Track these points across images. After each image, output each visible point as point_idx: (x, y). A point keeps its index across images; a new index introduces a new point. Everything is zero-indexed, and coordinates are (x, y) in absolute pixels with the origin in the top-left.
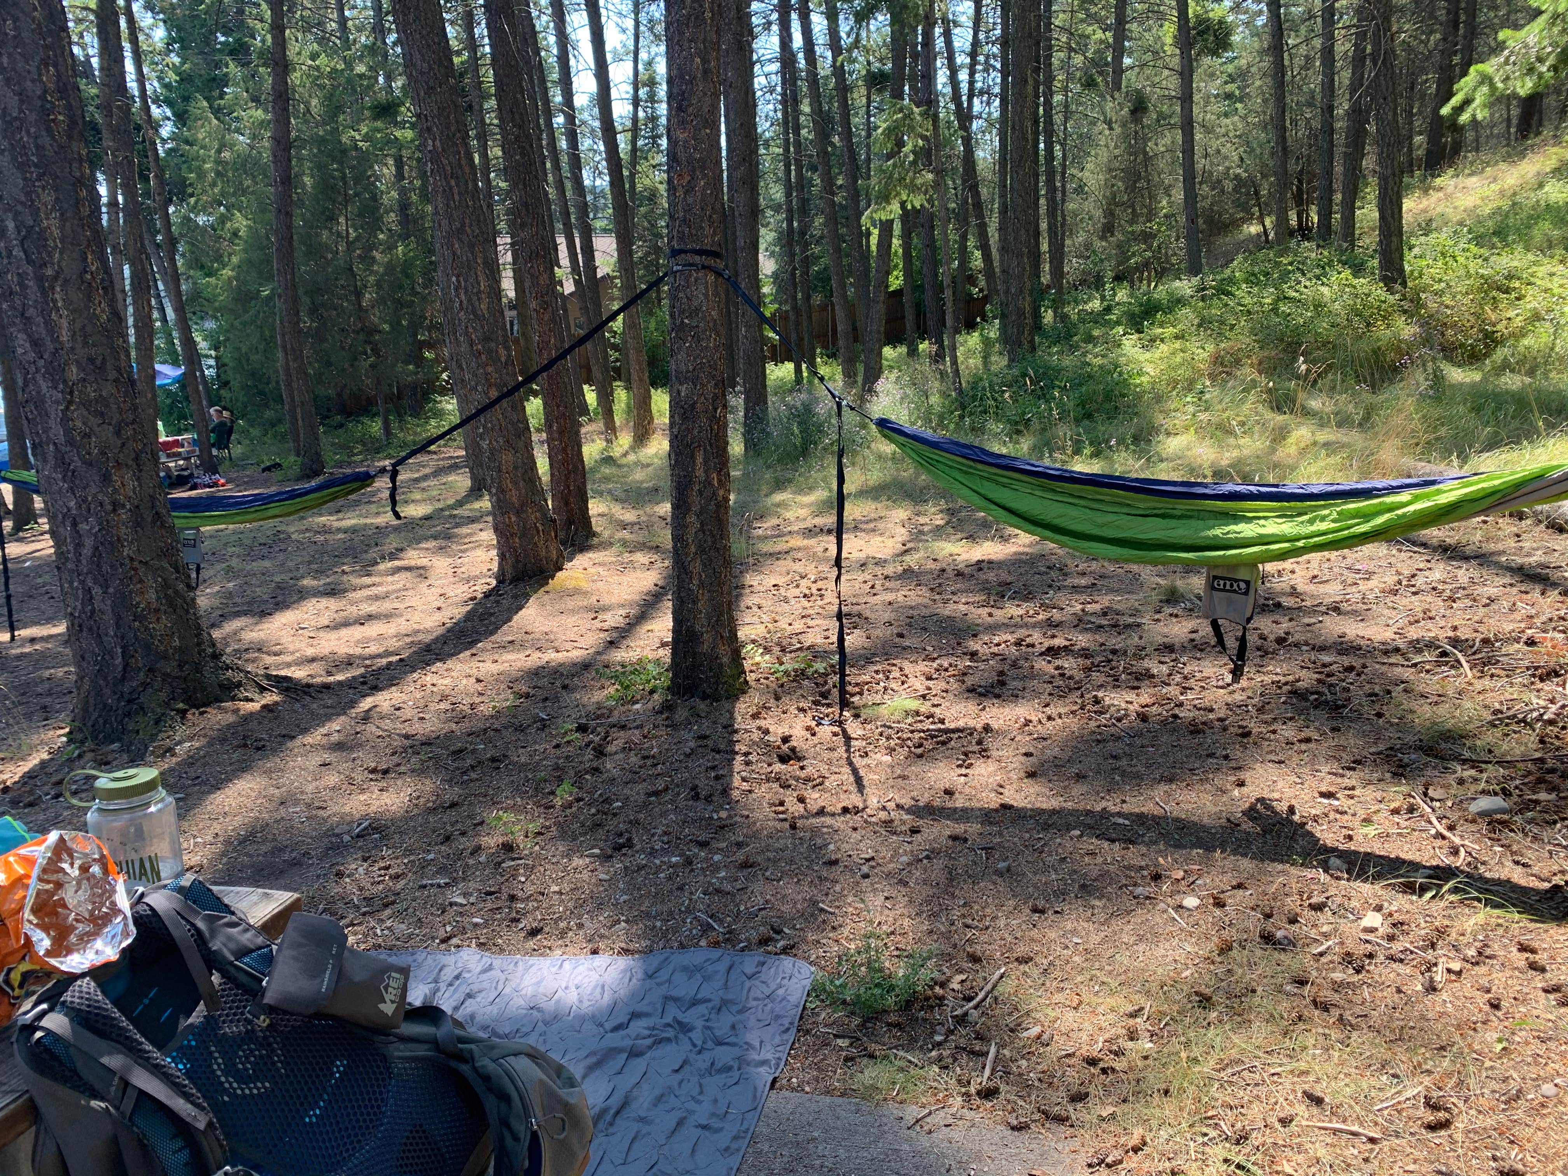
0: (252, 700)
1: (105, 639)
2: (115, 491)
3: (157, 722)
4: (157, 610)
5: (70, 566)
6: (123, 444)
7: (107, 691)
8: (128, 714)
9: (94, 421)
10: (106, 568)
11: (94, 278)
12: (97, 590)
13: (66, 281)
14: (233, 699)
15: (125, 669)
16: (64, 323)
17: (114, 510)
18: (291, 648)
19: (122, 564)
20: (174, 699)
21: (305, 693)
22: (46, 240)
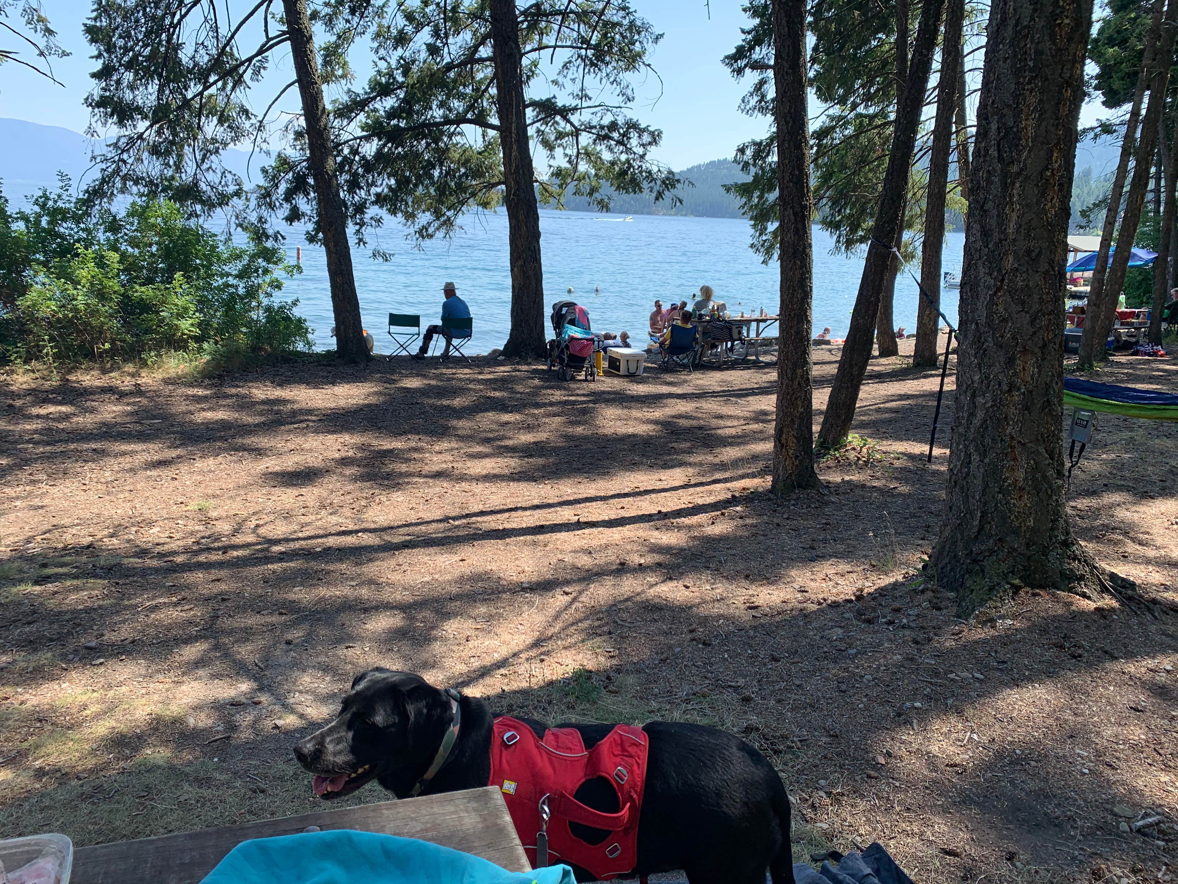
0: (1089, 598)
1: (970, 499)
2: (1015, 374)
3: (991, 589)
4: (1022, 489)
5: (961, 430)
6: (1035, 333)
7: (960, 544)
8: (970, 572)
9: (1015, 308)
10: (988, 440)
11: (1053, 174)
12: (975, 457)
13: (1027, 178)
14: (1070, 590)
15: (979, 532)
16: (1014, 217)
17: (1010, 391)
18: (1159, 542)
19: (1002, 440)
20: (1013, 572)
21: (1148, 609)
22: (1020, 139)
